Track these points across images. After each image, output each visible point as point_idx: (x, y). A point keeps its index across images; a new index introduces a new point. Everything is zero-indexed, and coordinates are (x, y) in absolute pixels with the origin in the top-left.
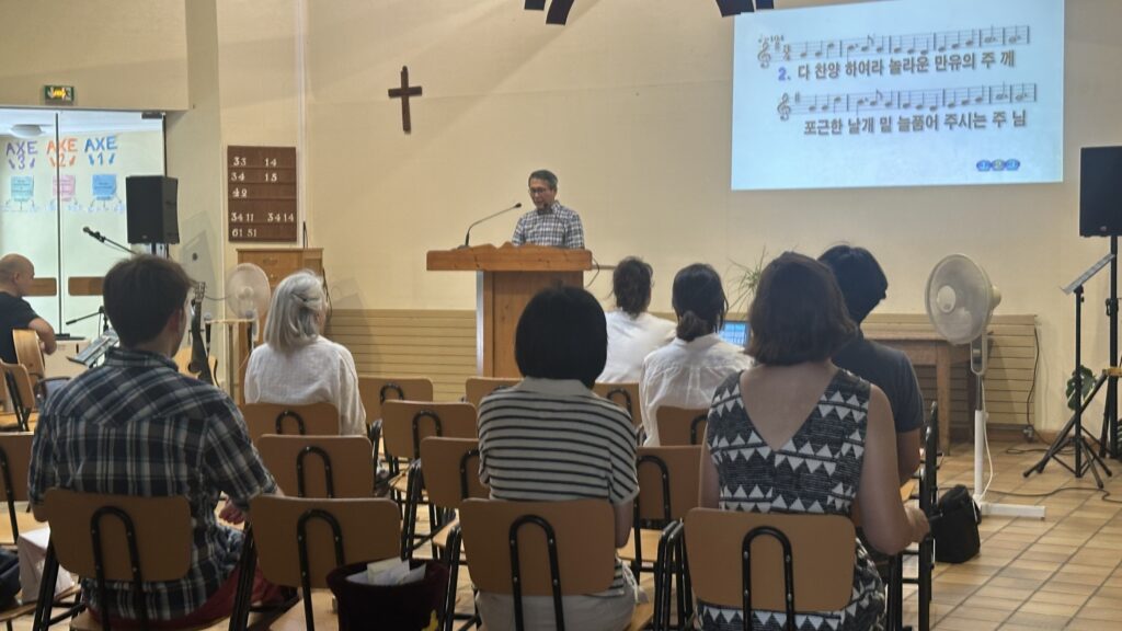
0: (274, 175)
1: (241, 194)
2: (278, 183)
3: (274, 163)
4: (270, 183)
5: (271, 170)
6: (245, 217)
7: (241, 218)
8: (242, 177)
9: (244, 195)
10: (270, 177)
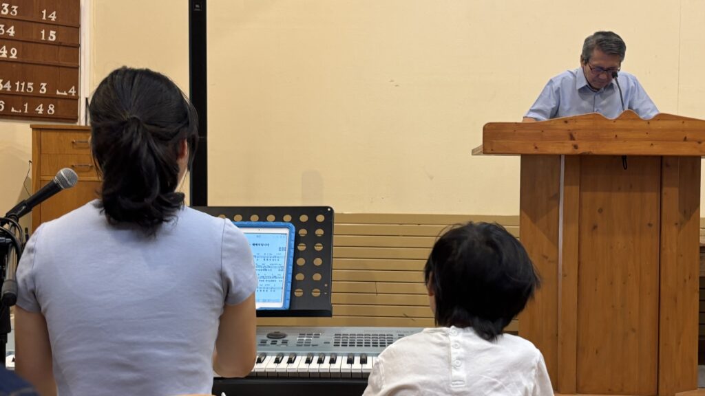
0: (52, 33)
1: (9, 54)
2: (56, 44)
3: (53, 17)
4: (47, 43)
5: (49, 25)
6: (14, 86)
7: (8, 86)
8: (11, 32)
9: (14, 56)
10: (47, 35)
